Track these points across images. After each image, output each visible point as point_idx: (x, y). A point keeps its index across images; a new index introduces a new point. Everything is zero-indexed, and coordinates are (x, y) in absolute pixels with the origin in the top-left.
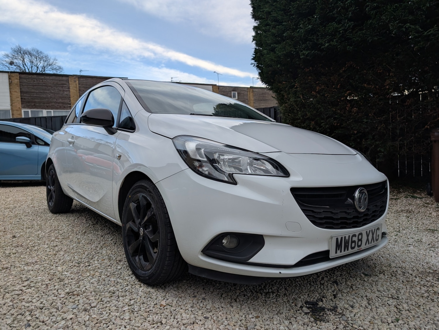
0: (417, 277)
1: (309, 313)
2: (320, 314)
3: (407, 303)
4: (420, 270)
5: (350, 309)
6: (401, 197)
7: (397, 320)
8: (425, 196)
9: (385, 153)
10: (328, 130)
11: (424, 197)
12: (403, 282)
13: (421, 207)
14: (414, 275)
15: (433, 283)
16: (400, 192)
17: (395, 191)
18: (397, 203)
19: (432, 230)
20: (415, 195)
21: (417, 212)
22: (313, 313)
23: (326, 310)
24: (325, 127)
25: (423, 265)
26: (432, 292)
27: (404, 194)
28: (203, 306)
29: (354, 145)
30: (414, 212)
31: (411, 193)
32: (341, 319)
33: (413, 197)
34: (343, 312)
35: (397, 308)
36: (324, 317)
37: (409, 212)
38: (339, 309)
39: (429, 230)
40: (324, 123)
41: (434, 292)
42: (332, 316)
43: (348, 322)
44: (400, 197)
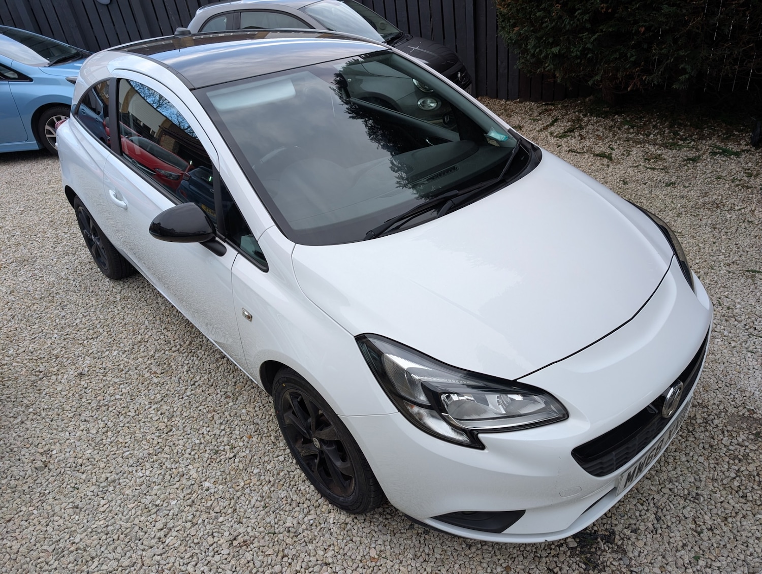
0: (726, 433)
1: (576, 548)
2: (592, 550)
3: (711, 510)
4: (730, 411)
5: (633, 536)
6: (704, 153)
7: (697, 558)
8: (746, 148)
9: (692, 74)
10: (588, 26)
11: (743, 151)
12: (704, 448)
13: (737, 189)
14: (721, 428)
15: (747, 451)
16: (704, 135)
17: (694, 135)
18: (695, 175)
19: (753, 271)
20: (731, 146)
21: (730, 205)
22: (581, 548)
23: (599, 540)
24: (583, 19)
25: (734, 396)
26: (746, 473)
27: (710, 142)
28: (430, 552)
29: (634, 57)
30: (724, 206)
31: (723, 140)
32: (621, 562)
33: (725, 152)
34: (622, 544)
35: (695, 523)
36: (598, 557)
37: (715, 206)
38: (617, 537)
39: (748, 271)
40: (579, 11)
41: (748, 473)
42: (609, 555)
43: (632, 569)
44: (701, 152)
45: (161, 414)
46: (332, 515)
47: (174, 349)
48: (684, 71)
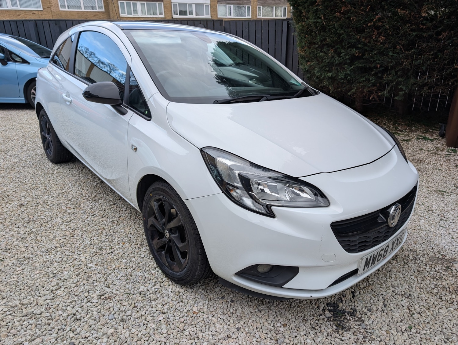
0: (428, 265)
1: (331, 317)
2: (341, 319)
3: (419, 303)
4: (430, 254)
5: (369, 313)
6: (413, 138)
7: (410, 328)
8: (436, 137)
9: (406, 92)
10: (348, 61)
11: (435, 139)
12: (414, 272)
13: (432, 155)
14: (425, 262)
15: (442, 275)
16: (412, 130)
17: (407, 129)
18: (408, 147)
19: (442, 191)
20: (427, 136)
21: (428, 162)
22: (335, 317)
23: (346, 314)
24: (345, 57)
25: (433, 247)
26: (441, 286)
27: (416, 133)
28: (233, 312)
29: (374, 80)
30: (424, 162)
31: (423, 133)
32: (360, 327)
33: (425, 138)
34: (361, 317)
35: (409, 309)
36: (345, 323)
37: (420, 161)
38: (358, 313)
39: (439, 191)
40: (344, 54)
41: (442, 286)
42: (352, 323)
43: (367, 331)
44: (411, 137)
45: (69, 228)
46: (171, 287)
47: (84, 198)
48: (402, 90)
